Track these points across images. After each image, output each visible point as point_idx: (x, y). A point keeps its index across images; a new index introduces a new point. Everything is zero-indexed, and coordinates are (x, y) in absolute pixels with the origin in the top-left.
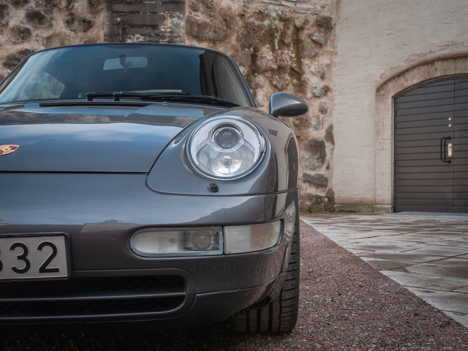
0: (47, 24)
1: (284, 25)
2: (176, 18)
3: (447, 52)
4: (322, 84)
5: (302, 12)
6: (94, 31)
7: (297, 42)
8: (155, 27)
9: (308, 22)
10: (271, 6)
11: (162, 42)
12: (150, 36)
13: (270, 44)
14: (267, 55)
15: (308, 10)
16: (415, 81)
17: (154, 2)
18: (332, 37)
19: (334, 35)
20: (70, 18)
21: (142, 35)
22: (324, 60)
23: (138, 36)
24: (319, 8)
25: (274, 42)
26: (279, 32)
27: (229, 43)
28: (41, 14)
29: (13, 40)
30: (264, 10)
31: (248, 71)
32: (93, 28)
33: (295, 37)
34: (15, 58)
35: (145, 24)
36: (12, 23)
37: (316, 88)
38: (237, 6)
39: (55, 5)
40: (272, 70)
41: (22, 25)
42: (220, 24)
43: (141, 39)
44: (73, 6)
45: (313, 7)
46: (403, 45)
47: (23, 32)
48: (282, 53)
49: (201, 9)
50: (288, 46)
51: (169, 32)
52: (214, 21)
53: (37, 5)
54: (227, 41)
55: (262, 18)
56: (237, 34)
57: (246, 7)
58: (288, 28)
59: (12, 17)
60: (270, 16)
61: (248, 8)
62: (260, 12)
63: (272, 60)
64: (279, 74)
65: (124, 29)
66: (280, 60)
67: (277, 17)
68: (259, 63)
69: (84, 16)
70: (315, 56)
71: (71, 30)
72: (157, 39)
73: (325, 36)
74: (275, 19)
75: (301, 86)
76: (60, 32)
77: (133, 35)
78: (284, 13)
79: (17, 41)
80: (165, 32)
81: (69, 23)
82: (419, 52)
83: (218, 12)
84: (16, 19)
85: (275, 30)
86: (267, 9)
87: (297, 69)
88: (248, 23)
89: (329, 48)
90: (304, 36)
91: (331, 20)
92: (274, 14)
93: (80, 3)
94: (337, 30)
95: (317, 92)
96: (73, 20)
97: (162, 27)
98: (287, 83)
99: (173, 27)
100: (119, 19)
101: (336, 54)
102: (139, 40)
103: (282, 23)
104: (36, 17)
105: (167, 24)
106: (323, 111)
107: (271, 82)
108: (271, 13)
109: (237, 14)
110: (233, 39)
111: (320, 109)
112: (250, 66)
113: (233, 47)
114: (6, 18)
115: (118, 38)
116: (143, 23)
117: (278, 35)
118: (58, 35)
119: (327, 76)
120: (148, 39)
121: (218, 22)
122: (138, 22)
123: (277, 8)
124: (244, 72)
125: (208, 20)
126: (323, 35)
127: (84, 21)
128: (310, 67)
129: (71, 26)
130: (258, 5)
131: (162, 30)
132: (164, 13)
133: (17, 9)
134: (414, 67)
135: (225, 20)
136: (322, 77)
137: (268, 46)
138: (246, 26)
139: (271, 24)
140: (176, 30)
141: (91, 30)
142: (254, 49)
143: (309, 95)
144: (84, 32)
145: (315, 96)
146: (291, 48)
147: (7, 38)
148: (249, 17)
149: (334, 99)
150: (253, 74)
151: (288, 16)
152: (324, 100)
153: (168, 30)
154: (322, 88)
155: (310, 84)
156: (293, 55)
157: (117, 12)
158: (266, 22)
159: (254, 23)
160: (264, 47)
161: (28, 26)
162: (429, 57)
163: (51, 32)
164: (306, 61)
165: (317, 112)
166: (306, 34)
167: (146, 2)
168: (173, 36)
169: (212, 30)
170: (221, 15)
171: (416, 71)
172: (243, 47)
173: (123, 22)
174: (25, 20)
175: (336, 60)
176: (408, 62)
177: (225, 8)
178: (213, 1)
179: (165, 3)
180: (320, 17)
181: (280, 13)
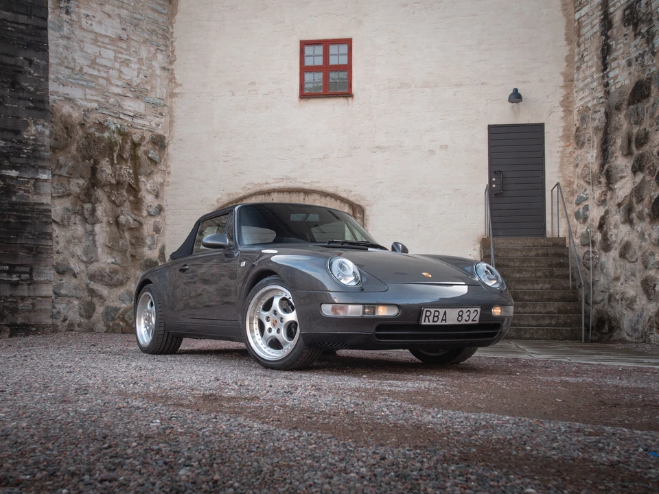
1: (122, 139)
2: (41, 126)
3: (282, 185)
4: (156, 203)
5: (139, 127)
7: (135, 158)
8: (17, 132)
9: (144, 139)
10: (110, 118)
11: (26, 149)
12: (12, 142)
13: (109, 158)
14: (106, 168)
15: (144, 127)
17: (16, 106)
18: (165, 155)
19: (167, 154)
21: (3, 139)
22: (158, 178)
24: (154, 125)
25: (113, 156)
26: (119, 146)
27: (69, 152)
30: (104, 122)
31: (88, 184)
33: (132, 153)
35: (6, 127)
37: (151, 206)
38: (77, 115)
40: (111, 184)
42: (61, 132)
45: (148, 124)
46: (240, 173)
48: (121, 168)
50: (126, 161)
51: (33, 140)
52: (55, 127)
54: (67, 150)
55: (102, 129)
56: (78, 144)
57: (86, 116)
58: (126, 143)
60: (110, 128)
61: (88, 118)
62: (100, 123)
63: (111, 175)
64: (117, 190)
66: (119, 175)
67: (116, 130)
68: (98, 176)
70: (150, 174)
72: (20, 146)
73: (160, 155)
74: (114, 132)
75: (137, 204)
78: (123, 127)
80: (29, 139)
82: (256, 182)
83: (59, 118)
85: (114, 144)
86: (106, 121)
87: (134, 186)
88: (88, 134)
89: (163, 168)
90: (140, 151)
91: (165, 139)
92: (113, 127)
94: (170, 149)
95: (152, 210)
97: (25, 133)
98: (124, 199)
99: (38, 135)
101: (169, 173)
103: (121, 137)
105: (31, 132)
106: (157, 230)
107: (109, 197)
108: (110, 126)
109: (77, 122)
110: (74, 148)
111: (154, 228)
112: (90, 179)
113: (74, 158)
116: (3, 127)
119: (160, 195)
120: (9, 144)
121: (59, 129)
123: (115, 121)
124: (84, 184)
126: (157, 152)
128: (146, 185)
130: (97, 115)
131: (26, 136)
132: (28, 118)
134: (251, 195)
135: (66, 128)
136: (157, 196)
137: (107, 159)
138: (87, 137)
139: (111, 137)
140: (41, 138)
142: (94, 162)
143: (145, 213)
145: (150, 215)
146: (129, 164)
148: (90, 128)
149: (166, 218)
150: (93, 188)
151: (126, 131)
152: (158, 219)
153: (31, 137)
154: (156, 207)
155: (146, 202)
156: (131, 171)
158: (106, 135)
159: (94, 135)
160: (104, 160)
162: (266, 187)
164: (142, 178)
165: (151, 232)
166: (142, 150)
167: (7, 104)
168: (37, 145)
169: (53, 137)
170: (62, 122)
171: (253, 199)
172: (84, 158)
175: (169, 179)
176: (245, 190)
177: (66, 115)
178: (53, 106)
179: (28, 108)
180: (155, 135)
181: (119, 126)
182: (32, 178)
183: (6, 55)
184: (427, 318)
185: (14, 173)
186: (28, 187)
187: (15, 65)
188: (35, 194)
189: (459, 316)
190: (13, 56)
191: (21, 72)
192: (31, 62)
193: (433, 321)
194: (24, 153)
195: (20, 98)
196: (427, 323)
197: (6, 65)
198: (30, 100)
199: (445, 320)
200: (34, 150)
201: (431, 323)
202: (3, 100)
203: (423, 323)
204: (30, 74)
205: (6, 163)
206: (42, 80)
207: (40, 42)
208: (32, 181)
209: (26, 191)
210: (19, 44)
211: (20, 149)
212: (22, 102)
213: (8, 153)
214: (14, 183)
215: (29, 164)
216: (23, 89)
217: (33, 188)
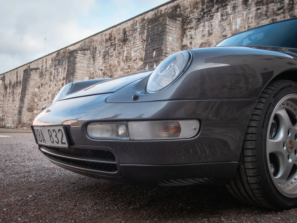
184: (37, 137)
193: (40, 141)
199: (45, 140)
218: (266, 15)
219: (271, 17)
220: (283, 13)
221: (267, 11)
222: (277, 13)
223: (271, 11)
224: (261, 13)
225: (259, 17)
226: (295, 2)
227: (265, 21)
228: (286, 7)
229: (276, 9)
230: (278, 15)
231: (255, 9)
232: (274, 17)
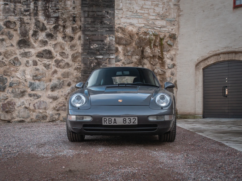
0: (55, 39)
1: (155, 38)
2: (111, 37)
3: (225, 50)
4: (172, 63)
5: (163, 32)
6: (74, 41)
7: (161, 45)
8: (102, 41)
9: (166, 36)
10: (150, 30)
11: (106, 47)
12: (100, 45)
13: (149, 46)
14: (148, 51)
15: (166, 31)
16: (212, 62)
17: (102, 31)
18: (176, 42)
19: (177, 41)
20: (64, 36)
21: (97, 44)
22: (173, 52)
23: (95, 45)
24: (170, 30)
25: (151, 45)
26: (153, 41)
27: (132, 46)
28: (52, 34)
29: (40, 45)
30: (147, 31)
31: (140, 58)
32: (74, 40)
33: (160, 43)
34: (41, 53)
35: (98, 39)
36: (40, 38)
37: (169, 64)
38: (135, 30)
39: (58, 31)
40: (150, 57)
41: (44, 39)
42: (128, 38)
43: (97, 46)
44: (66, 31)
45: (168, 30)
46: (207, 47)
47: (44, 42)
48: (155, 50)
49: (120, 31)
50: (157, 46)
51: (109, 43)
52: (126, 36)
53: (50, 30)
54: (131, 45)
55: (146, 35)
56: (135, 42)
57: (139, 30)
58: (157, 39)
59: (40, 36)
60: (149, 34)
61: (140, 31)
62: (145, 32)
63: (150, 53)
64: (153, 59)
65: (90, 42)
66: (154, 53)
67: (152, 34)
68: (145, 54)
69: (70, 35)
70: (169, 51)
71: (65, 41)
72: (104, 46)
73: (173, 42)
74: (151, 35)
75: (163, 64)
76: (60, 42)
77: (94, 44)
78: (156, 32)
79: (42, 46)
80: (107, 43)
81: (64, 38)
82: (213, 50)
83: (127, 32)
84: (42, 36)
85: (152, 40)
86: (148, 31)
87: (161, 57)
88: (140, 37)
89: (175, 47)
90: (164, 42)
91: (176, 35)
92: (151, 33)
93: (68, 30)
94: (178, 39)
95: (170, 66)
96: (66, 37)
97: (105, 41)
98: (157, 62)
100: (88, 38)
101: (178, 50)
102: (96, 47)
103: (155, 37)
104: (50, 36)
105: (108, 40)
106: (172, 74)
107: (150, 62)
108: (150, 33)
109: (135, 33)
110: (134, 44)
111: (171, 74)
112: (141, 56)
113: (134, 47)
114: (37, 36)
115: (87, 46)
116: (97, 39)
117: (153, 42)
118: (59, 43)
119: (174, 59)
120: (100, 46)
121: (127, 37)
122: (95, 39)
123: (152, 30)
124: (138, 58)
125: (123, 36)
126: (172, 41)
127: (70, 37)
128: (167, 56)
129: (65, 39)
130: (144, 29)
131: (106, 42)
132: (106, 35)
133: (42, 32)
134: (211, 56)
135: (130, 36)
136: (172, 60)
137: (149, 47)
138: (139, 38)
139: (150, 37)
140: (111, 42)
141: (73, 41)
142: (143, 48)
143: (166, 68)
144: (70, 42)
145: (169, 68)
146: (159, 48)
147: (38, 45)
148: (140, 35)
149: (177, 69)
150: (142, 59)
151: (157, 34)
152: (173, 70)
153: (108, 42)
154: (172, 65)
155: (167, 63)
156: (159, 51)
157: (87, 35)
158: (148, 37)
159: (142, 37)
160: (147, 47)
161: (47, 40)
162: (218, 52)
163: (56, 42)
164: (165, 53)
165: (170, 75)
166: (165, 41)
167: (99, 31)
168: (110, 45)
169: (125, 40)
170: (128, 34)
171: (212, 58)
172: (138, 47)
173: (89, 39)
174: (45, 37)
175: (178, 52)
176: (209, 54)
177: (130, 31)
178: (125, 28)
179: (107, 31)
180: (171, 34)
181: (154, 32)
182: (108, 58)
183: (99, 11)
184: (105, 122)
185: (101, 57)
186: (106, 62)
187: (102, 15)
188: (109, 64)
189: (124, 121)
190: (101, 12)
191: (104, 17)
192: (108, 13)
193: (109, 123)
194: (105, 49)
195: (103, 28)
196: (105, 124)
197: (99, 15)
198: (107, 28)
199: (116, 123)
200: (109, 47)
201: (108, 124)
202: (97, 29)
203: (103, 124)
204: (108, 17)
205: (98, 53)
206: (112, 19)
207: (112, 4)
208: (108, 59)
209: (106, 63)
210: (103, 7)
211: (104, 47)
212: (104, 29)
213: (99, 49)
214: (101, 60)
215: (107, 53)
216: (105, 24)
217: (108, 62)
218: (14, 12)
219: (18, 15)
220: (30, 15)
221: (15, 9)
222: (24, 13)
223: (19, 10)
224: (9, 9)
225: (7, 12)
226: (39, 10)
227: (13, 17)
228: (32, 11)
229: (23, 10)
230: (25, 15)
231: (3, 3)
232: (22, 17)
